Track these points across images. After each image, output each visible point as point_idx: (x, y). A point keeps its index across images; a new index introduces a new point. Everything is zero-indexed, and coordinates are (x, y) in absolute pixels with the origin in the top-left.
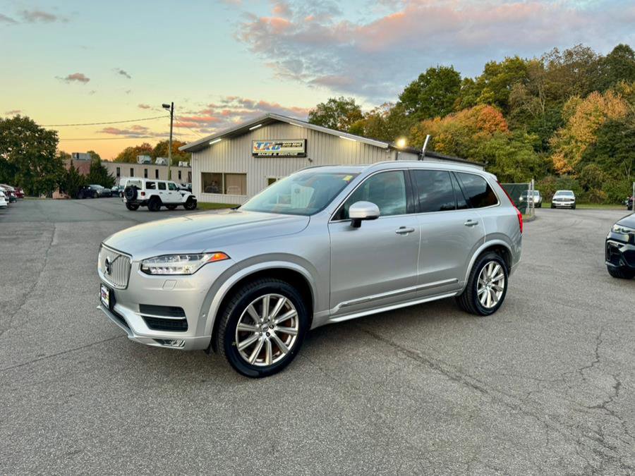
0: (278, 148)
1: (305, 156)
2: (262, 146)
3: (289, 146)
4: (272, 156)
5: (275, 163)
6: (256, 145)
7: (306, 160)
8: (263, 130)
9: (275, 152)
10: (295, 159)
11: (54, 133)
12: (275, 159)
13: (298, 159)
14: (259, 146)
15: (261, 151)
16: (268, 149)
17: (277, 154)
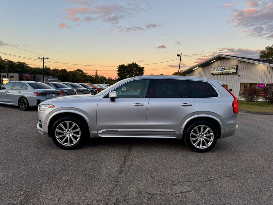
0: (223, 70)
1: (236, 74)
2: (216, 69)
3: (228, 69)
4: (220, 74)
5: (221, 77)
6: (213, 69)
7: (237, 75)
8: (217, 62)
9: (221, 72)
10: (231, 75)
11: (143, 68)
12: (221, 75)
13: (233, 75)
14: (214, 70)
15: (215, 72)
16: (218, 71)
17: (223, 73)
